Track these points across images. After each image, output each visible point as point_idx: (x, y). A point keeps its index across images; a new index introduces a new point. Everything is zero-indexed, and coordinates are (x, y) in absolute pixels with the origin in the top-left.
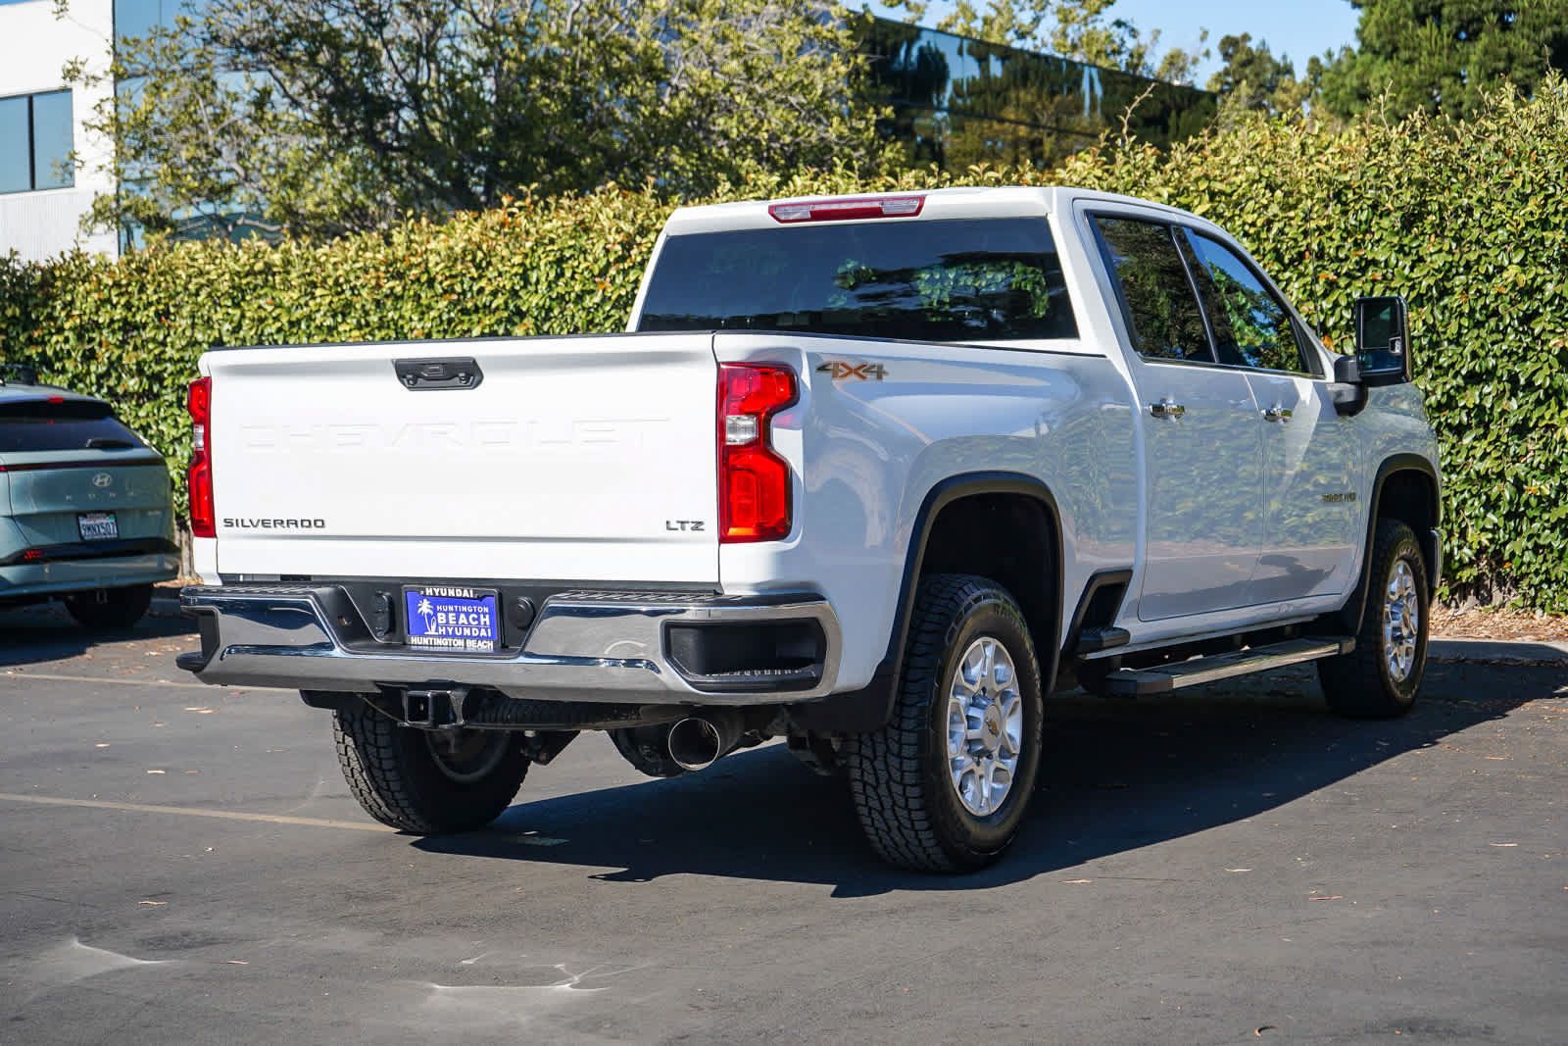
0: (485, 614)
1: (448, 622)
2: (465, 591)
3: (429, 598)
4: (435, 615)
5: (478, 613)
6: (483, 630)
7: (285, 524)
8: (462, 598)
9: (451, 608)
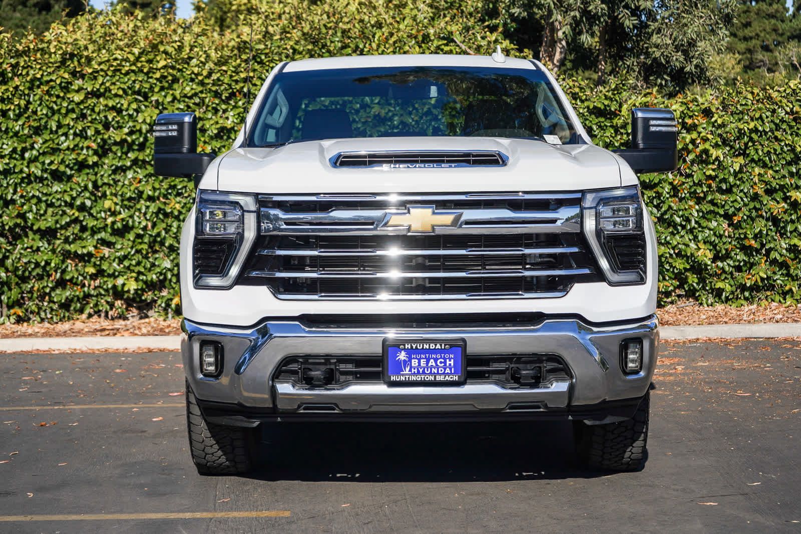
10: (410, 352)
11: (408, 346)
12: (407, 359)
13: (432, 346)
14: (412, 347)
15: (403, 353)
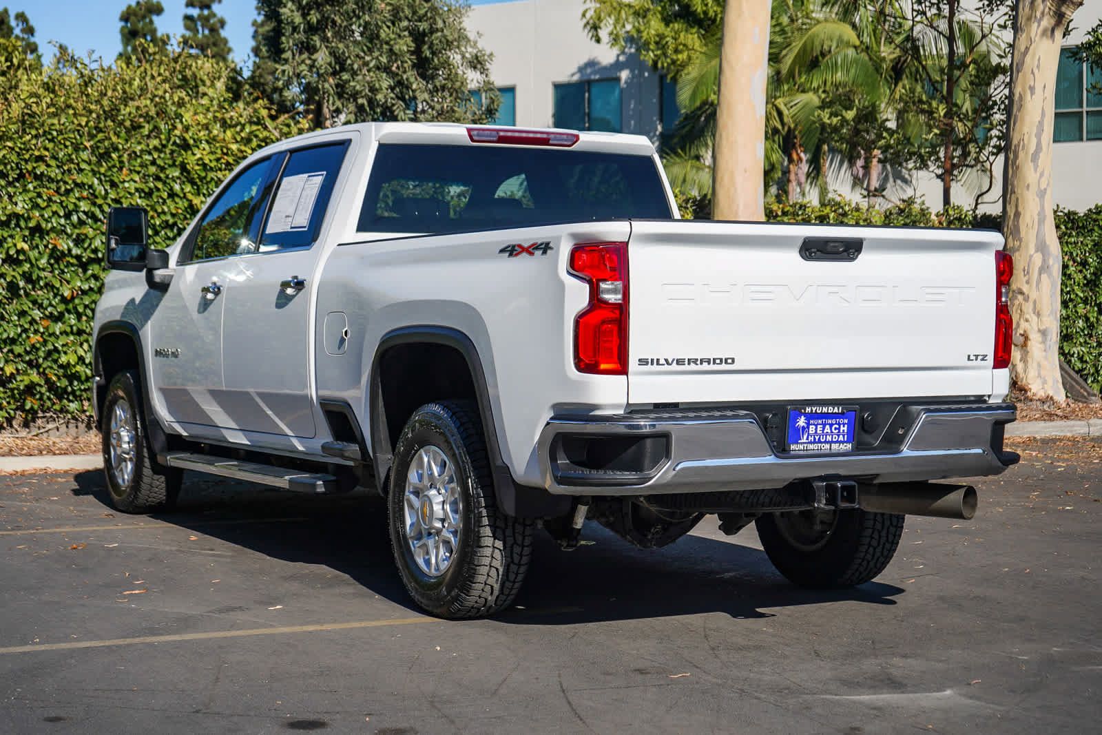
0: (844, 424)
1: (816, 432)
2: (836, 408)
3: (805, 415)
4: (808, 428)
5: (839, 424)
6: (841, 436)
7: (699, 362)
8: (832, 413)
9: (820, 422)
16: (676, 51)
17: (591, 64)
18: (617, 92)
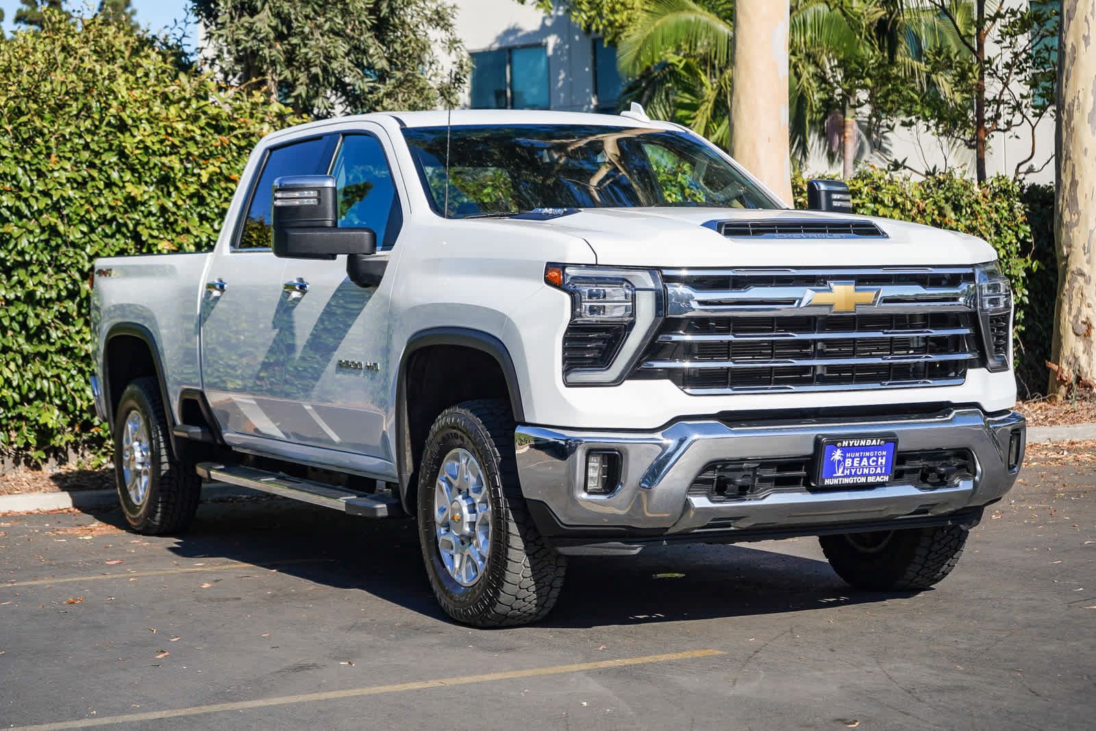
10: (846, 450)
11: (845, 443)
12: (842, 459)
13: (869, 442)
14: (849, 444)
15: (839, 452)
16: (613, 11)
17: (513, 31)
18: (543, 61)
